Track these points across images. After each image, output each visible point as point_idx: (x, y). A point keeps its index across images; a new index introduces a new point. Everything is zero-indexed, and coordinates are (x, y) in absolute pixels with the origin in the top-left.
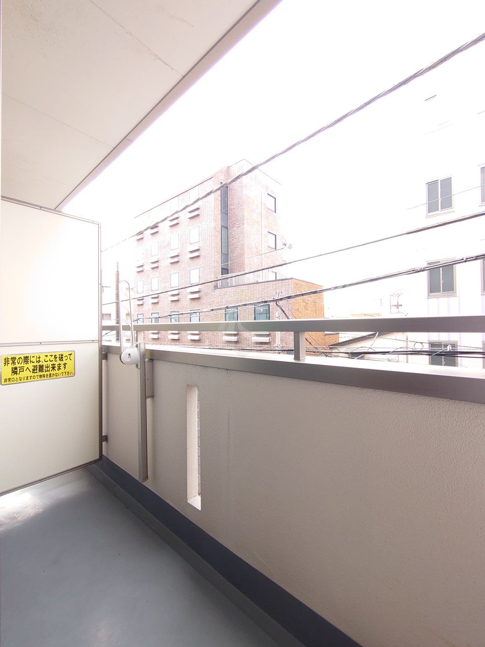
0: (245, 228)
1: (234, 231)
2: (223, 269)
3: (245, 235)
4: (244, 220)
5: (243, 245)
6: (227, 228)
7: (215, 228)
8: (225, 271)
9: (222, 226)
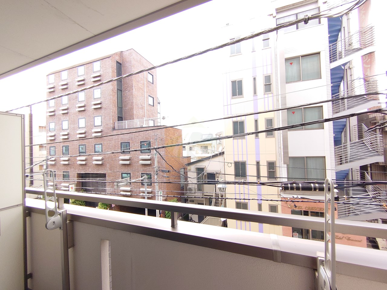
0: (134, 93)
1: (126, 93)
2: (118, 117)
3: (134, 97)
4: (133, 87)
5: (133, 103)
6: (121, 91)
7: (113, 90)
8: (120, 119)
9: (117, 89)
